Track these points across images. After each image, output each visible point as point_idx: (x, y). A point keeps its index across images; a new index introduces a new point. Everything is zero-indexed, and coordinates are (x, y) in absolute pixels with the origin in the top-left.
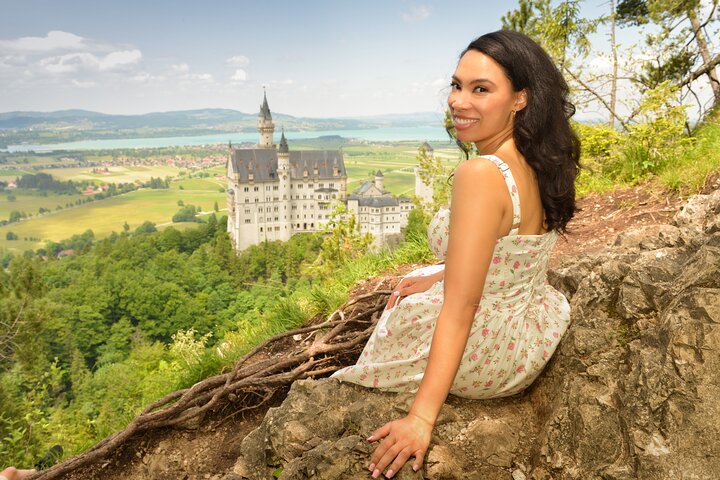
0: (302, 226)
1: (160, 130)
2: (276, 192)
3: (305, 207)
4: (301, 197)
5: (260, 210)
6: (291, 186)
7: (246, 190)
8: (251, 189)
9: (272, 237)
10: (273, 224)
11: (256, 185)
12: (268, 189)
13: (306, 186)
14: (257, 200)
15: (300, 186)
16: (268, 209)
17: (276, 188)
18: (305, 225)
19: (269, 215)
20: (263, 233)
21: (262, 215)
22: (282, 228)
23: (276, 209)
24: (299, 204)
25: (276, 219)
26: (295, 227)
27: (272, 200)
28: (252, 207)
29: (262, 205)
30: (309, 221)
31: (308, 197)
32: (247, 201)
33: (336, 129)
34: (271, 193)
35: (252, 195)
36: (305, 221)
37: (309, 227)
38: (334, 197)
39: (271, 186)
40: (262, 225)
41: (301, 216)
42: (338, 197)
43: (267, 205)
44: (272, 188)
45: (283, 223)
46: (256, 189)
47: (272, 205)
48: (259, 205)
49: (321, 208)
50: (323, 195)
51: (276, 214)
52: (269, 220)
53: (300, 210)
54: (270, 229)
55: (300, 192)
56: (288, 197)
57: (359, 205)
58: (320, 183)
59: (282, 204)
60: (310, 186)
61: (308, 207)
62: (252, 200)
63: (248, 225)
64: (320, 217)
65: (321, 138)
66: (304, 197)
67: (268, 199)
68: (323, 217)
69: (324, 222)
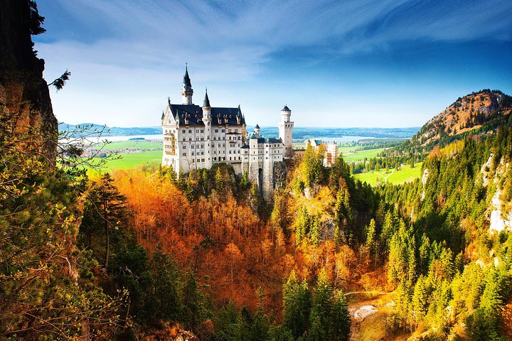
0: (217, 159)
2: (202, 134)
3: (219, 146)
4: (217, 139)
5: (192, 146)
6: (212, 131)
7: (184, 132)
8: (187, 131)
10: (200, 157)
11: (190, 129)
12: (197, 131)
13: (220, 130)
14: (190, 140)
15: (217, 131)
16: (198, 147)
18: (220, 158)
19: (198, 150)
20: (195, 163)
21: (193, 150)
22: (206, 160)
23: (202, 146)
24: (216, 144)
25: (202, 153)
27: (200, 140)
28: (187, 144)
29: (194, 143)
30: (222, 155)
31: (222, 139)
32: (184, 140)
34: (199, 135)
35: (187, 135)
36: (219, 155)
37: (222, 160)
40: (194, 157)
41: (217, 152)
43: (197, 143)
44: (200, 131)
45: (207, 156)
46: (190, 132)
49: (231, 146)
50: (233, 136)
51: (203, 150)
52: (198, 154)
53: (217, 148)
54: (198, 161)
55: (217, 135)
58: (229, 128)
59: (206, 143)
60: (223, 131)
61: (222, 145)
62: (187, 139)
63: (185, 157)
64: (230, 152)
66: (219, 138)
67: (197, 140)
68: (232, 152)
69: (233, 156)
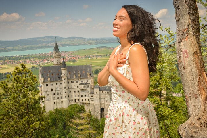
0: (74, 100)
1: (25, 47)
2: (61, 85)
3: (75, 92)
4: (73, 87)
5: (54, 94)
6: (68, 82)
7: (47, 85)
8: (49, 85)
9: (59, 106)
10: (60, 100)
11: (52, 83)
12: (57, 84)
13: (75, 82)
14: (52, 90)
15: (72, 82)
16: (58, 94)
17: (61, 84)
18: (75, 100)
19: (58, 96)
20: (56, 105)
21: (54, 96)
22: (64, 102)
23: (61, 93)
24: (72, 90)
25: (62, 98)
26: (71, 101)
27: (59, 89)
28: (50, 93)
29: (55, 92)
30: (77, 98)
31: (76, 87)
32: (47, 90)
33: (104, 43)
34: (59, 86)
35: (50, 87)
36: (75, 98)
37: (77, 101)
38: (88, 87)
39: (59, 83)
40: (55, 101)
41: (73, 96)
42: (90, 87)
43: (57, 92)
44: (59, 84)
45: (64, 100)
46: (52, 85)
47: (59, 92)
48: (53, 92)
49: (82, 92)
50: (83, 86)
51: (61, 96)
52: (58, 98)
53: (73, 94)
54: (58, 103)
55: (73, 85)
56: (67, 88)
57: (100, 90)
58: (82, 80)
59: (64, 91)
60: (77, 82)
61: (77, 91)
62: (50, 90)
63: (48, 101)
64: (82, 96)
65: (98, 47)
66: (75, 87)
67: (57, 89)
68: (83, 96)
69: (84, 98)
